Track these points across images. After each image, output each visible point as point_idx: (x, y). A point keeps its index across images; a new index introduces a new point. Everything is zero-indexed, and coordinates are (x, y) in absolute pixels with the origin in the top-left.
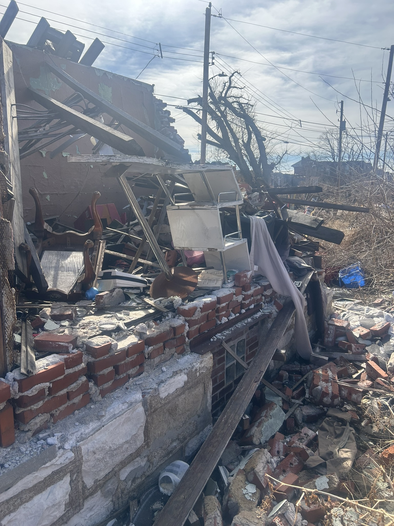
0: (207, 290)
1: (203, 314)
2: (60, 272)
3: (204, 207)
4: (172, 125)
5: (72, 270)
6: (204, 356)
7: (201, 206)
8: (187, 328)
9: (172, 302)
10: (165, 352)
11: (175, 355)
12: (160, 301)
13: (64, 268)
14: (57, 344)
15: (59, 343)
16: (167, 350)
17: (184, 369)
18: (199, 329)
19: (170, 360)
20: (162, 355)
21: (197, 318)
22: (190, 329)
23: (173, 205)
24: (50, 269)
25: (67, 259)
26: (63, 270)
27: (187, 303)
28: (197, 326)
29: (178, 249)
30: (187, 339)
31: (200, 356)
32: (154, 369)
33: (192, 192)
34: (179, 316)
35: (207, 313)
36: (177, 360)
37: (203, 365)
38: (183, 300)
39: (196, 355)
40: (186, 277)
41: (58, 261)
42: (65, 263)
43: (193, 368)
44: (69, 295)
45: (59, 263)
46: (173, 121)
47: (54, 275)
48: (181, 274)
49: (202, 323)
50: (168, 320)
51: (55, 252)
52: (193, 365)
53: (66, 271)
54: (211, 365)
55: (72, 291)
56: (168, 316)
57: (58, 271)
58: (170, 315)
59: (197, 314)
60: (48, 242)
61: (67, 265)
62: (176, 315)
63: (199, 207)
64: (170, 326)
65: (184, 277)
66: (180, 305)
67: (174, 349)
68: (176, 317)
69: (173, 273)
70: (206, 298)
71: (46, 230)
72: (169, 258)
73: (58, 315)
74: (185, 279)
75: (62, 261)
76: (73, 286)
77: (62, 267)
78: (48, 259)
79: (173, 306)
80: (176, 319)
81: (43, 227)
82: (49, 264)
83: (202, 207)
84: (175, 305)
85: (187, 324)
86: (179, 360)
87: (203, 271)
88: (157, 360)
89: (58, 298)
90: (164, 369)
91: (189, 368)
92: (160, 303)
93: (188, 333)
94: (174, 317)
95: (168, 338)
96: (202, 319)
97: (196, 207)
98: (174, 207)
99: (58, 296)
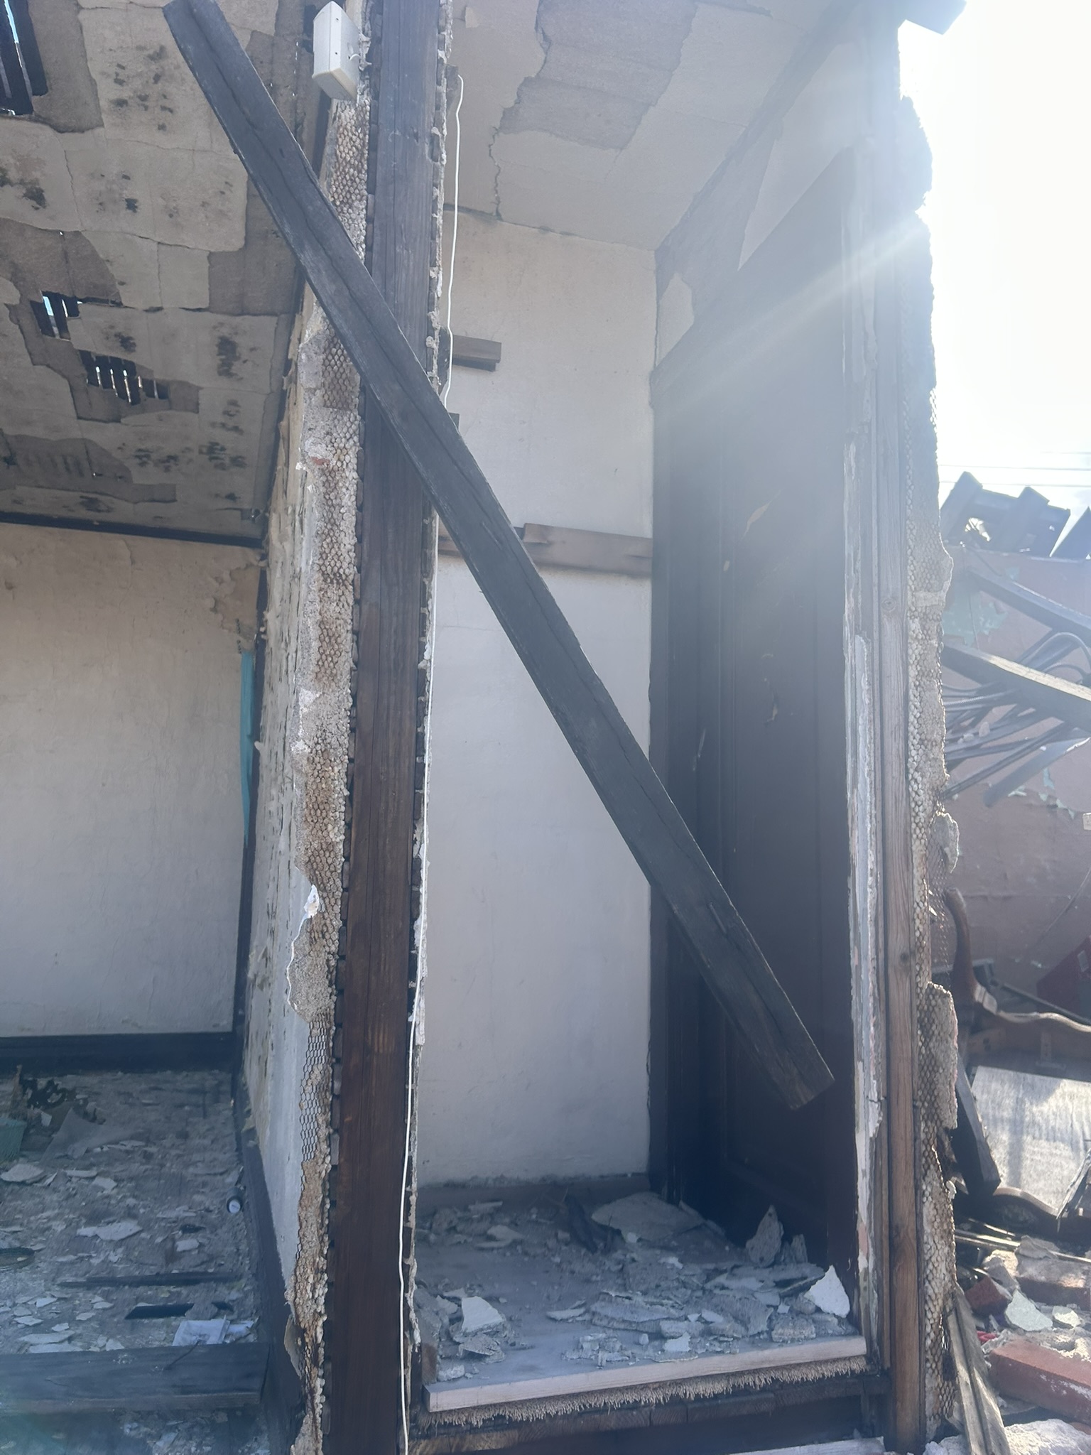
2: (1028, 1139)
5: (1066, 1137)
13: (1040, 1129)
14: (1064, 1388)
15: (1073, 1386)
24: (996, 1126)
25: (1046, 1099)
26: (1037, 1134)
41: (1020, 1102)
42: (1042, 1113)
44: (1061, 1219)
45: (1024, 1111)
47: (1011, 1145)
51: (1008, 1074)
53: (1047, 1139)
55: (1070, 1207)
57: (1022, 1133)
60: (986, 1041)
61: (1047, 1121)
71: (980, 1005)
73: (1043, 1284)
75: (1031, 1104)
76: (1073, 1191)
77: (1034, 1123)
78: (989, 1093)
81: (972, 997)
82: (993, 1108)
89: (1026, 1221)
99: (1025, 1215)
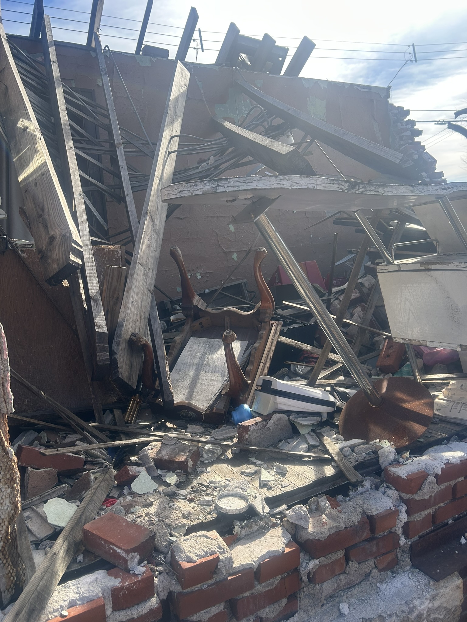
0: (458, 424)
1: (442, 487)
2: (202, 373)
3: (451, 267)
4: (416, 139)
5: (220, 370)
6: (441, 583)
7: (443, 263)
8: (403, 517)
9: (375, 452)
10: (347, 569)
11: (372, 574)
12: (352, 448)
13: (209, 367)
14: (111, 549)
15: (115, 548)
16: (353, 565)
17: (390, 616)
18: (433, 518)
19: (362, 585)
20: (342, 577)
21: (427, 497)
22: (412, 519)
23: (389, 263)
24: (189, 368)
25: (216, 352)
26: (207, 370)
27: (408, 459)
28: (427, 512)
29: (401, 341)
30: (403, 541)
31: (432, 583)
32: (323, 605)
33: (432, 237)
34: (388, 487)
35: (453, 483)
36: (378, 585)
37: (437, 604)
38: (399, 451)
39: (422, 579)
40: (409, 402)
41: (204, 354)
42: (212, 358)
43: (411, 611)
44: (206, 414)
45: (204, 358)
46: (419, 133)
47: (194, 377)
48: (399, 395)
49: (442, 505)
50: (361, 494)
51: (202, 340)
52: (411, 606)
53: (211, 372)
54: (458, 603)
55: (211, 407)
56: (363, 486)
57: (200, 371)
58: (367, 484)
59: (426, 488)
60: (201, 324)
61: (214, 362)
62: (382, 482)
63: (438, 267)
64: (364, 512)
65: (405, 401)
66: (391, 464)
67: (371, 563)
68: (382, 489)
69: (384, 390)
70: (451, 450)
71: (197, 306)
72: (390, 351)
74: (406, 405)
75: (209, 354)
76: (214, 399)
77: (208, 364)
78: (191, 351)
79: (378, 461)
80: (379, 494)
81: (192, 303)
82: (191, 358)
83: (445, 267)
84: (381, 460)
85: (404, 508)
86: (383, 587)
87: (452, 382)
88: (328, 587)
89: (191, 417)
90: (345, 608)
91: (403, 612)
92: (353, 451)
93: (406, 528)
94: (377, 488)
95: (357, 540)
96: (441, 496)
97: (434, 267)
98: (390, 268)
99: (191, 414)
